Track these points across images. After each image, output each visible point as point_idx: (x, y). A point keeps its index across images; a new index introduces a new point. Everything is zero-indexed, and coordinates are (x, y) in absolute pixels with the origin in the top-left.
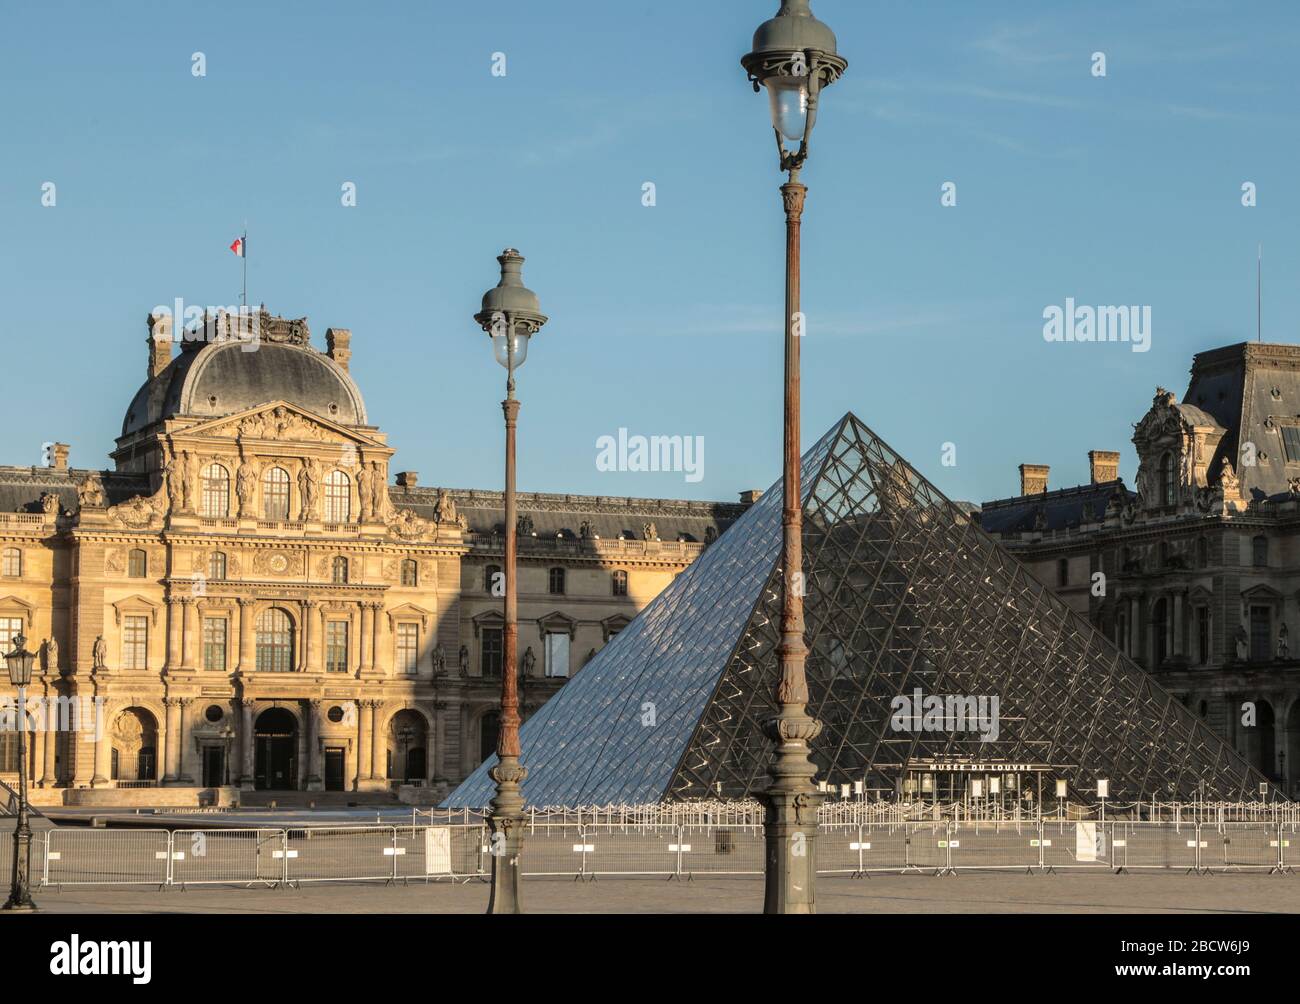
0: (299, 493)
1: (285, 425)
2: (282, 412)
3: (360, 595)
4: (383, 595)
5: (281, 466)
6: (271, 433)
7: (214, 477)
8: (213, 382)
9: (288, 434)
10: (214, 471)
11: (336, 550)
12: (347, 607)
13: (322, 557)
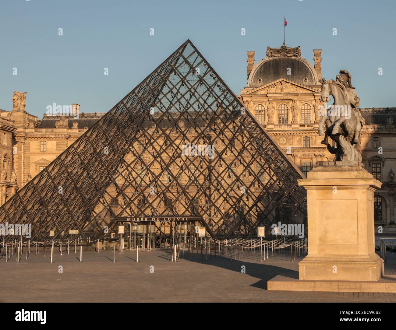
0: (291, 113)
1: (284, 88)
2: (283, 83)
3: (314, 151)
4: (324, 151)
5: (284, 103)
6: (279, 91)
7: (259, 109)
8: (261, 74)
9: (286, 91)
10: (259, 107)
11: (305, 134)
12: (310, 156)
13: (299, 137)
